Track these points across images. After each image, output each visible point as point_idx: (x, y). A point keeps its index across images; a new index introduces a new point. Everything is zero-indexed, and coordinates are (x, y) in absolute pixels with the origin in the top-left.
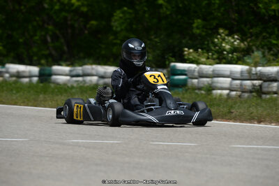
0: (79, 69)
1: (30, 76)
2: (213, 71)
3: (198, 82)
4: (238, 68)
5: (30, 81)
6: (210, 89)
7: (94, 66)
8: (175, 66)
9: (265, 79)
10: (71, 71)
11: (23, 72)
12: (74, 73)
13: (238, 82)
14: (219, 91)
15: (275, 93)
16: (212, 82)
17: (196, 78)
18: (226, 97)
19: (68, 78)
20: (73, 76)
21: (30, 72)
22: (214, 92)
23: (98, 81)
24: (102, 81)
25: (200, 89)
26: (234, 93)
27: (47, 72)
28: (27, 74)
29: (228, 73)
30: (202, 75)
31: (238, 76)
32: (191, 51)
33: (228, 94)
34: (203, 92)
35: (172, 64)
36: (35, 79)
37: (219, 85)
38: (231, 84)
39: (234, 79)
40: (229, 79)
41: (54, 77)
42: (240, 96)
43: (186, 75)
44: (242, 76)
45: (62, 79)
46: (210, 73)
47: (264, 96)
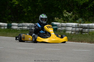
0: (21, 24)
1: (4, 27)
2: (66, 25)
3: (61, 29)
4: (74, 24)
5: (4, 28)
6: (65, 31)
7: (26, 23)
8: (53, 23)
9: (83, 28)
10: (18, 25)
11: (2, 25)
12: (19, 25)
13: (74, 29)
14: (68, 32)
15: (87, 32)
16: (66, 29)
17: (60, 27)
18: (70, 34)
19: (17, 27)
20: (19, 27)
21: (4, 25)
22: (66, 32)
23: (27, 28)
24: (28, 28)
25: (61, 31)
26: (73, 32)
27: (10, 25)
28: (3, 26)
29: (71, 26)
30: (62, 26)
31: (74, 27)
32: (58, 18)
33: (71, 33)
34: (62, 32)
35: (52, 23)
36: (6, 27)
37: (68, 30)
38: (72, 29)
39: (73, 28)
40: (71, 28)
41: (12, 27)
42: (75, 33)
43: (57, 26)
44: (76, 27)
45: (15, 27)
46: (65, 26)
47: (83, 33)
